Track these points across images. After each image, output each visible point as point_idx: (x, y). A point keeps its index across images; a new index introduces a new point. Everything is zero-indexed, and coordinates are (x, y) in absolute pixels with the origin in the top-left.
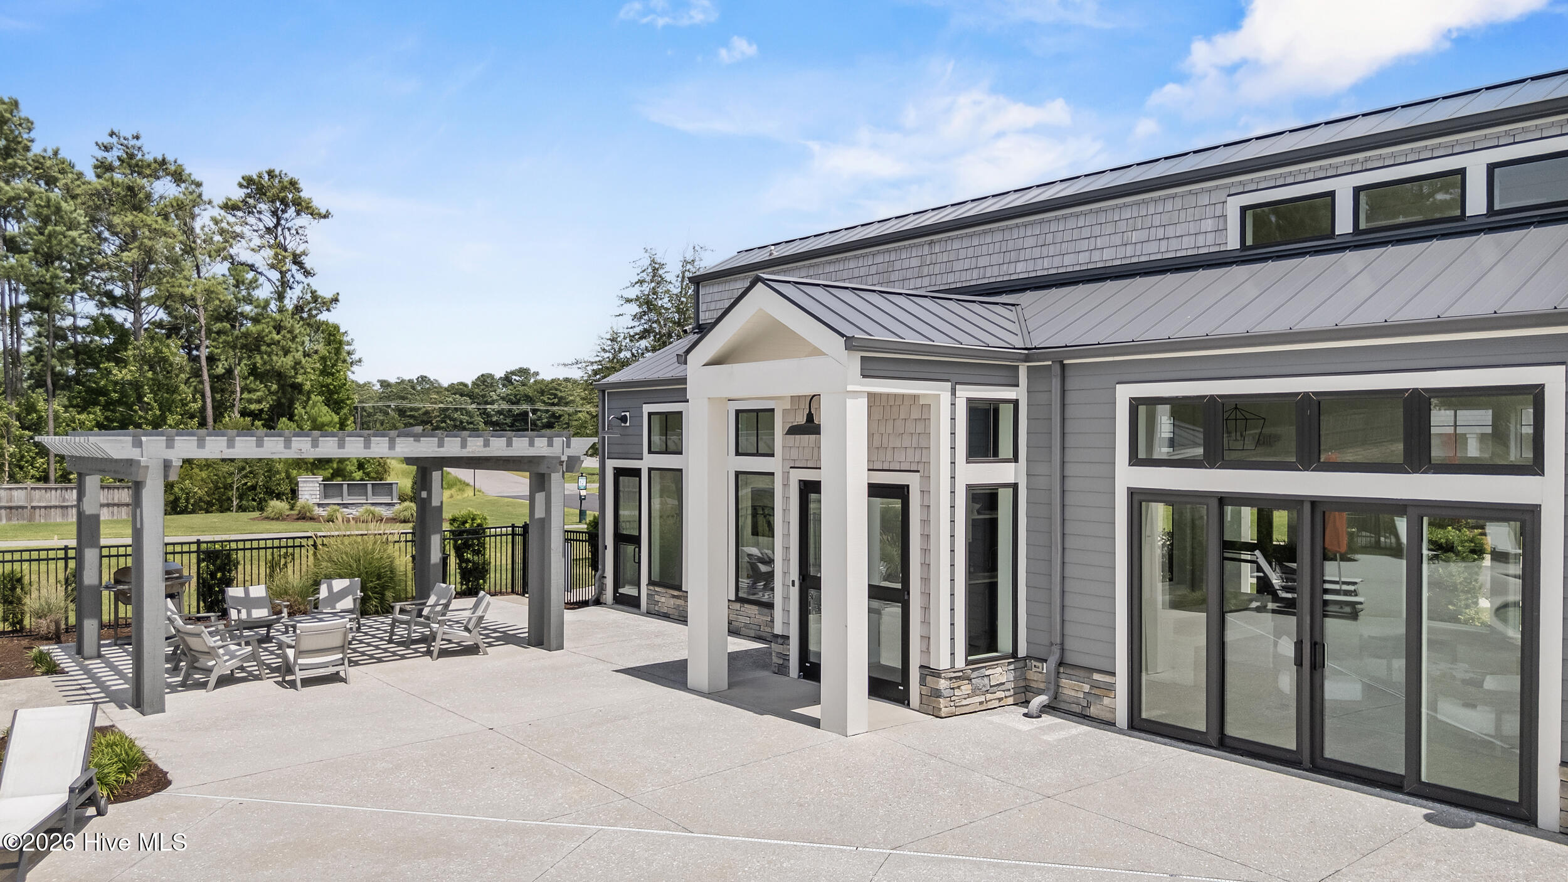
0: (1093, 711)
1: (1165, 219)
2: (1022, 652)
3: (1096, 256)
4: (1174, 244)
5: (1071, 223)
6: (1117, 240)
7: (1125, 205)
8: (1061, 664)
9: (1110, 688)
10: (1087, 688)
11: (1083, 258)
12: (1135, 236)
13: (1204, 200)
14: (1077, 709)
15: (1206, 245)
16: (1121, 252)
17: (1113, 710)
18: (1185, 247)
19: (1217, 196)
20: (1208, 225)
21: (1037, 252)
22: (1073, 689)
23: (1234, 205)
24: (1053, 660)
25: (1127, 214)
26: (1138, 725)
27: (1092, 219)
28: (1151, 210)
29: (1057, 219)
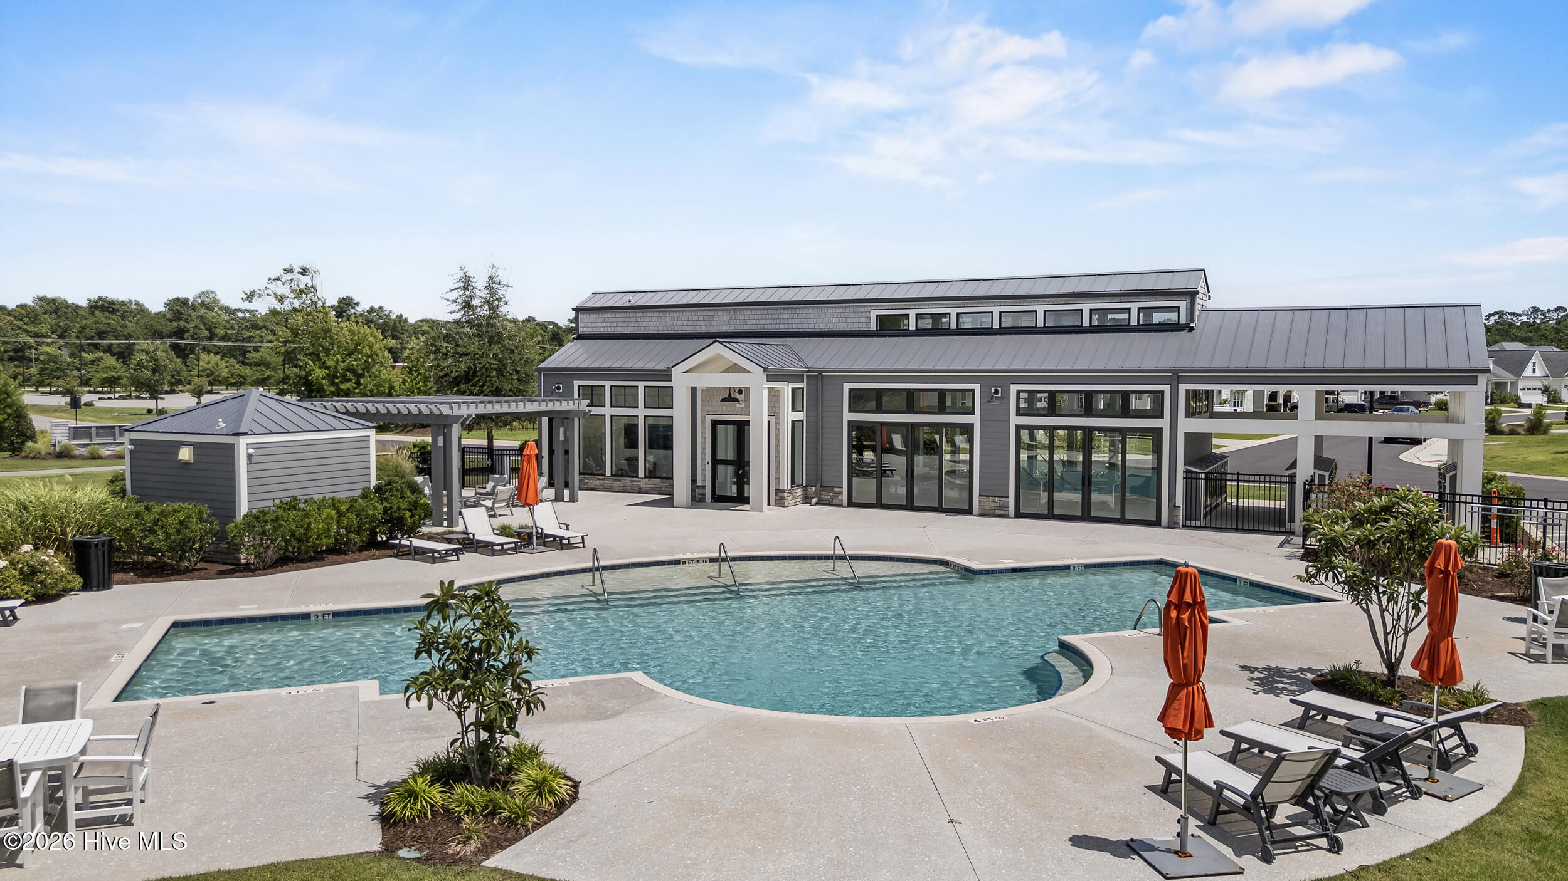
0: (834, 502)
1: (846, 315)
2: (804, 485)
3: (817, 326)
4: (850, 325)
5: (806, 311)
6: (826, 320)
7: (829, 307)
8: (821, 487)
9: (841, 492)
10: (832, 494)
11: (811, 326)
12: (834, 320)
13: (862, 310)
14: (828, 502)
15: (862, 327)
16: (828, 326)
17: (842, 501)
18: (854, 327)
19: (868, 309)
20: (863, 320)
21: (790, 321)
22: (826, 495)
23: (874, 314)
24: (818, 485)
25: (830, 311)
26: (851, 504)
27: (815, 311)
28: (841, 311)
29: (799, 308)
